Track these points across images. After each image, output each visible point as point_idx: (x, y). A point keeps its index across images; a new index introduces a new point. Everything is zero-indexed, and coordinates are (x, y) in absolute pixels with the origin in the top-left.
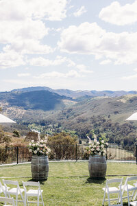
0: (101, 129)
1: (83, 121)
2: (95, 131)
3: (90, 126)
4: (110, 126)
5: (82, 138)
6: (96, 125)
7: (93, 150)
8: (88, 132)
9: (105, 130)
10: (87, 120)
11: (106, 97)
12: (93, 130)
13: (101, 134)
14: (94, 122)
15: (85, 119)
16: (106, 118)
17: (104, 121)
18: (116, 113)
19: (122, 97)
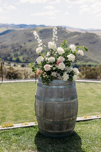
0: (19, 53)
1: (5, 47)
2: (15, 55)
3: (11, 51)
4: (26, 50)
5: (5, 60)
6: (15, 51)
7: (48, 67)
8: (9, 55)
9: (22, 54)
10: (8, 47)
11: (22, 29)
12: (13, 54)
13: (19, 57)
14: (13, 48)
15: (6, 46)
16: (23, 45)
17: (21, 47)
18: (30, 41)
19: (34, 29)
